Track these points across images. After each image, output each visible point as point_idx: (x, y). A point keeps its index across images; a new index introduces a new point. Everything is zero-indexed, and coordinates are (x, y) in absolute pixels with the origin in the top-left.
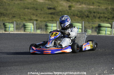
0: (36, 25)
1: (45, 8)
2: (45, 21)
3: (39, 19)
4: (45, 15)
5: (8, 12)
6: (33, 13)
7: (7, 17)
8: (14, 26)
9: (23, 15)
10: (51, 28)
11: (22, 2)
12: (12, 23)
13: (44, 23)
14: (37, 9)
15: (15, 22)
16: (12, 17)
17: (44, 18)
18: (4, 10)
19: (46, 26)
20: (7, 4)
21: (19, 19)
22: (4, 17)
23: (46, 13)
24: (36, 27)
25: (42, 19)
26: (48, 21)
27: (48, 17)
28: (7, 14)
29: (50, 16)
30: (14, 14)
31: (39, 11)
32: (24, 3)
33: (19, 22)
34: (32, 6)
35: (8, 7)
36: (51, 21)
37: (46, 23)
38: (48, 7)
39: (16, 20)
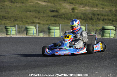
0: (38, 28)
1: (47, 11)
2: (47, 24)
3: (42, 22)
4: (47, 18)
5: (10, 15)
6: (35, 16)
7: (8, 21)
8: (16, 29)
9: (25, 19)
10: (54, 32)
11: (24, 4)
12: (14, 26)
13: (47, 26)
14: (39, 12)
15: (17, 25)
16: (14, 20)
17: (47, 21)
18: (6, 13)
19: (49, 29)
20: (8, 7)
21: (21, 23)
22: (6, 21)
23: (49, 15)
24: (39, 31)
25: (45, 22)
26: (51, 24)
27: (51, 20)
28: (8, 17)
29: (53, 18)
30: (15, 17)
31: (42, 14)
32: (26, 6)
33: (21, 26)
34: (35, 8)
35: (9, 10)
36: (53, 24)
37: (49, 26)
38: (50, 10)
39: (18, 23)
